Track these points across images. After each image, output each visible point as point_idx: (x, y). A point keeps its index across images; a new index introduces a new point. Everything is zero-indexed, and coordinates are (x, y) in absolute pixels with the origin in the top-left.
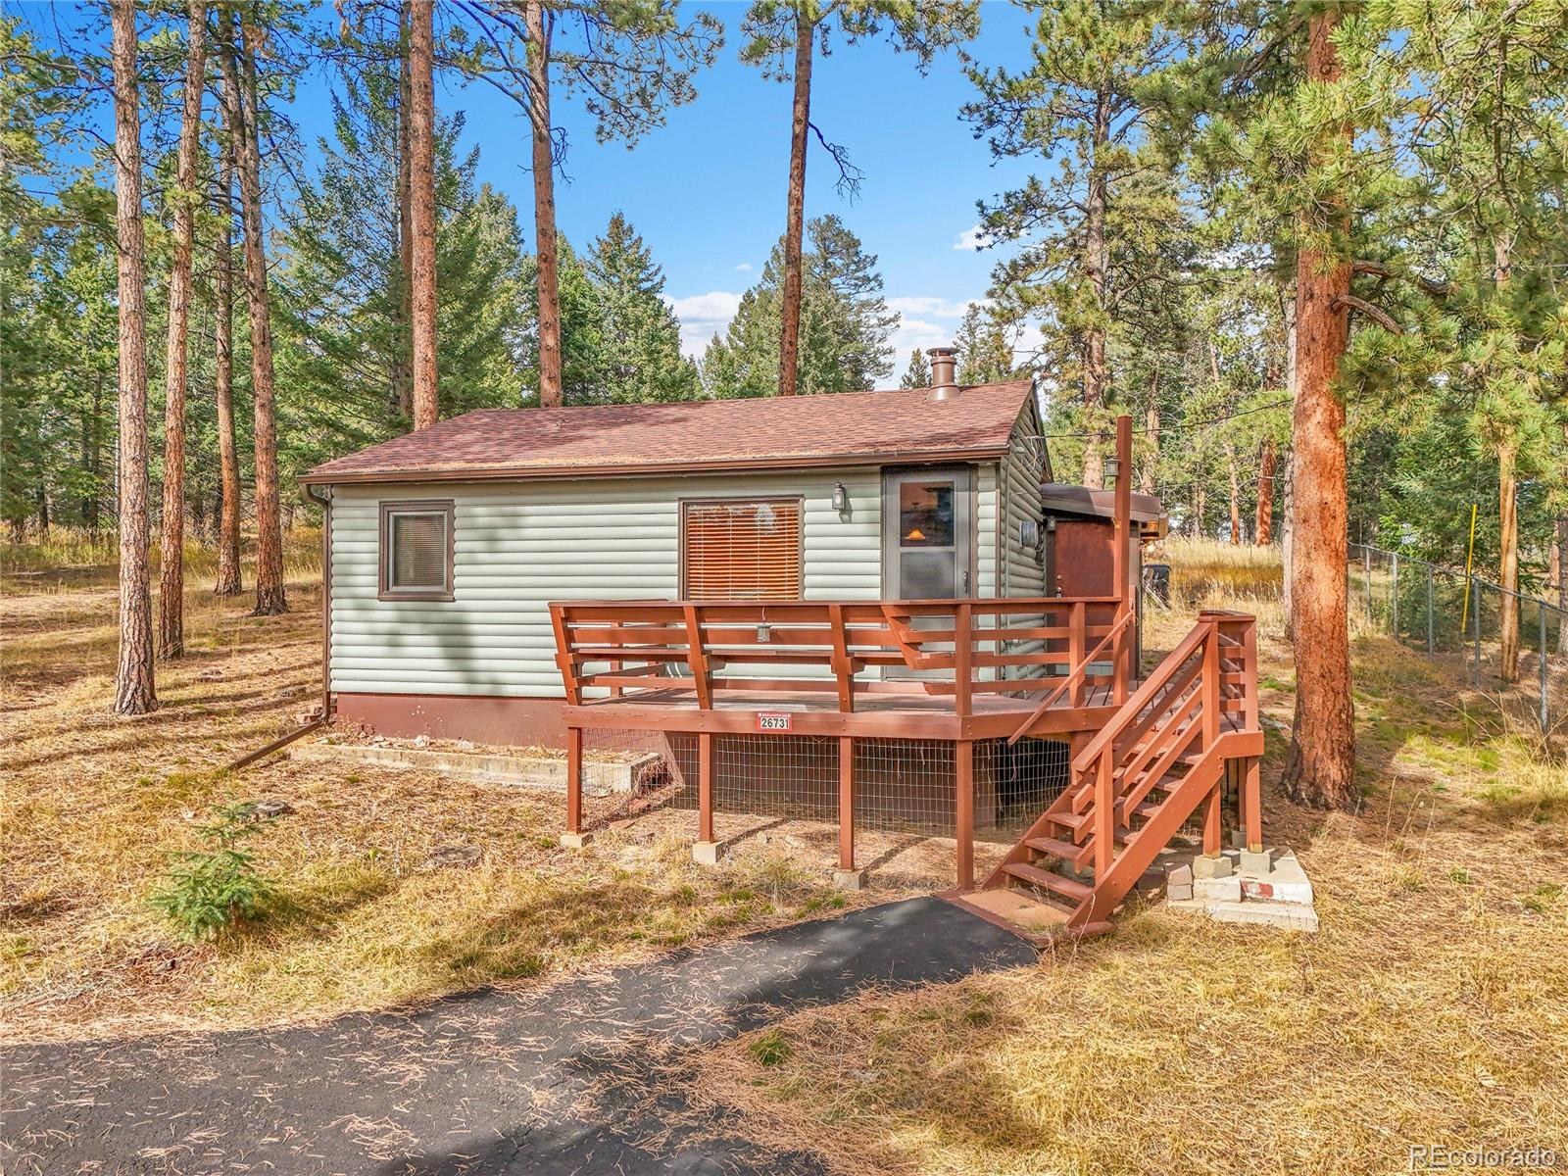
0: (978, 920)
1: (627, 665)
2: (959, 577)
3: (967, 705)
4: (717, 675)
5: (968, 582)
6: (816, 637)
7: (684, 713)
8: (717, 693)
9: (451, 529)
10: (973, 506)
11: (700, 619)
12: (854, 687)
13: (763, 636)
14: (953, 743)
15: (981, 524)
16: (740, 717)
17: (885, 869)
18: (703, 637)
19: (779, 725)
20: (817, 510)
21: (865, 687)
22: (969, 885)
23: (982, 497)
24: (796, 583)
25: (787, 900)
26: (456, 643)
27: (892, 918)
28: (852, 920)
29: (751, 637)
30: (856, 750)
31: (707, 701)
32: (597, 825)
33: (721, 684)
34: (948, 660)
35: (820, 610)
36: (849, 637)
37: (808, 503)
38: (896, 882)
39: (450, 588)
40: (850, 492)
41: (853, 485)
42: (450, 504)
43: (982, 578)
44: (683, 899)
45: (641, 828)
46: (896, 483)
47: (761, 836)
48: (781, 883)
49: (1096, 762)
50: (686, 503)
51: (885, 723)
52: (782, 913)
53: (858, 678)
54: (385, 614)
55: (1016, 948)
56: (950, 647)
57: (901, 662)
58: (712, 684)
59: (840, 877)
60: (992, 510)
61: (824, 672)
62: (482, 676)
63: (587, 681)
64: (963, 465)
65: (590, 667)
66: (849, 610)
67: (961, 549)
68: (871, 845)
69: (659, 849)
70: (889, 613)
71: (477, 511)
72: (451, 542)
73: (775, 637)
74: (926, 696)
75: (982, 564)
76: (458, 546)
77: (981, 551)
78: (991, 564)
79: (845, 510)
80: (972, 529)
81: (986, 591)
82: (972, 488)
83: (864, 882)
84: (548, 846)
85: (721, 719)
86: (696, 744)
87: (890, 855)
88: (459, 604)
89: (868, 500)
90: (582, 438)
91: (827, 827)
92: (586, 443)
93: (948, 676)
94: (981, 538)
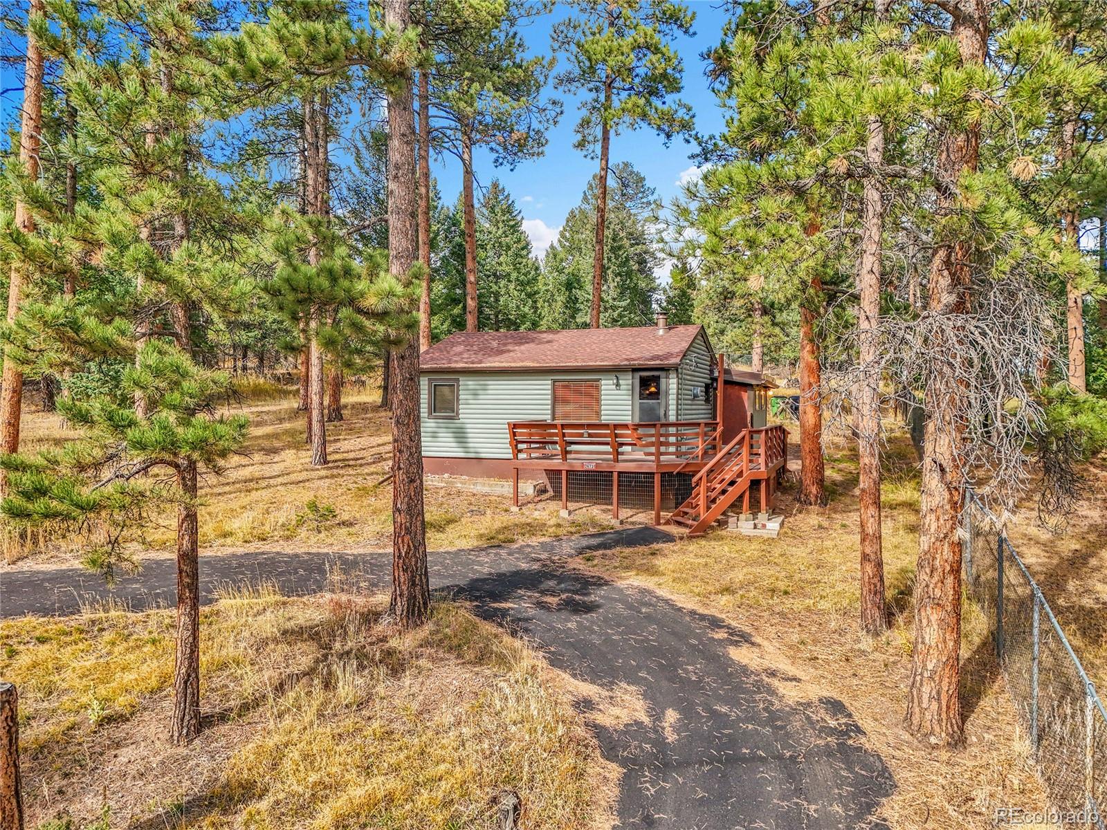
0: (659, 532)
1: (533, 446)
2: (662, 413)
3: (658, 460)
4: (568, 449)
5: (665, 414)
6: (605, 436)
7: (556, 463)
8: (568, 456)
9: (458, 390)
10: (667, 384)
11: (563, 429)
12: (618, 453)
13: (586, 435)
14: (653, 473)
15: (671, 392)
16: (577, 466)
17: (629, 520)
18: (564, 435)
19: (591, 466)
20: (607, 384)
21: (622, 454)
22: (659, 524)
23: (671, 381)
24: (598, 414)
25: (594, 527)
26: (460, 436)
27: (630, 532)
28: (616, 532)
29: (581, 435)
30: (619, 476)
31: (565, 459)
32: (523, 505)
33: (570, 452)
34: (652, 444)
35: (606, 426)
36: (616, 436)
37: (603, 382)
38: (633, 523)
39: (458, 414)
40: (620, 377)
41: (621, 376)
42: (458, 380)
43: (671, 413)
44: (559, 526)
45: (540, 506)
46: (637, 375)
47: (584, 510)
48: (594, 523)
49: (701, 479)
50: (555, 381)
51: (631, 467)
52: (593, 531)
53: (620, 450)
54: (431, 425)
55: (669, 538)
56: (653, 439)
57: (635, 445)
58: (567, 452)
59: (613, 521)
60: (675, 386)
61: (608, 448)
62: (472, 450)
63: (520, 451)
64: (665, 369)
65: (521, 446)
66: (616, 426)
67: (662, 401)
68: (625, 513)
69: (547, 512)
70: (631, 427)
71: (467, 384)
72: (458, 395)
73: (590, 435)
74: (644, 457)
75: (671, 407)
76: (460, 397)
77: (670, 402)
78: (674, 407)
79: (618, 385)
80: (667, 394)
81: (672, 418)
82: (667, 377)
83: (622, 522)
84: (506, 511)
85: (571, 465)
86: (561, 474)
87: (631, 516)
88: (462, 421)
89: (627, 381)
90: (509, 351)
91: (609, 507)
92: (512, 354)
93: (653, 450)
94: (671, 397)
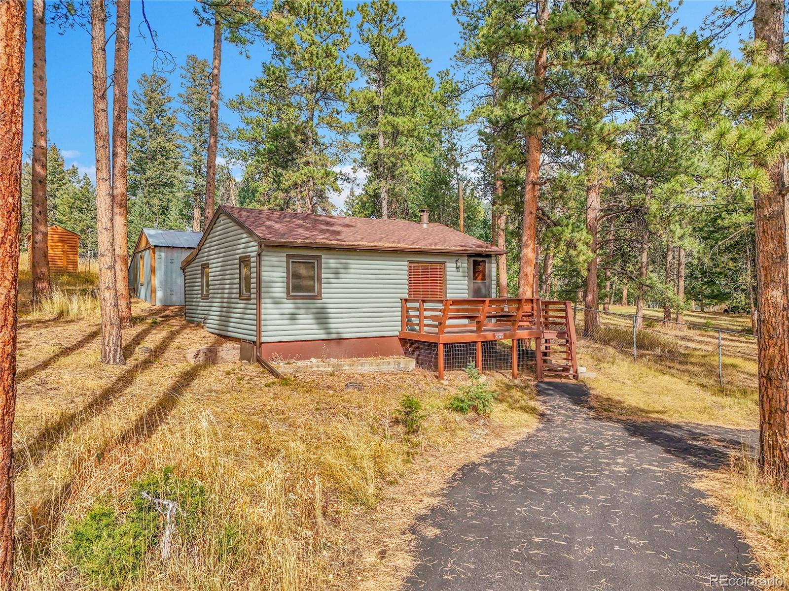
2: (487, 291)
9: (320, 268)
10: (490, 269)
11: (488, 304)
16: (490, 337)
19: (501, 336)
20: (450, 266)
23: (492, 266)
24: (445, 292)
26: (322, 318)
31: (481, 331)
37: (446, 264)
39: (320, 293)
42: (319, 257)
43: (493, 291)
46: (471, 260)
54: (288, 306)
60: (495, 270)
62: (333, 331)
64: (489, 256)
67: (487, 282)
72: (320, 273)
75: (493, 286)
76: (323, 275)
77: (493, 282)
79: (457, 267)
80: (490, 275)
82: (490, 262)
85: (485, 337)
88: (324, 300)
89: (463, 264)
94: (492, 278)
